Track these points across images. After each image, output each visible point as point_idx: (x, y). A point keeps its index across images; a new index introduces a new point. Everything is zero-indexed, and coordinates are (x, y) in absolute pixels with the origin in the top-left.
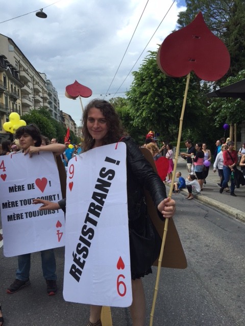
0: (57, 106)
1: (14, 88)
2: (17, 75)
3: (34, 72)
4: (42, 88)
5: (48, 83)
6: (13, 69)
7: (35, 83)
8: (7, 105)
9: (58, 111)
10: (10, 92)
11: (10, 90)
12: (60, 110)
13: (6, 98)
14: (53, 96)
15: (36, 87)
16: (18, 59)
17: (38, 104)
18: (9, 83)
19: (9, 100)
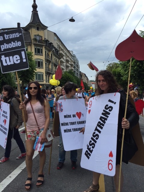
0: (78, 69)
1: (56, 60)
2: (58, 53)
3: (67, 51)
4: (71, 59)
5: (74, 56)
6: (56, 49)
7: (67, 57)
8: (52, 69)
9: (78, 71)
10: (54, 62)
11: (54, 61)
12: (80, 71)
13: (52, 65)
14: (76, 63)
15: (68, 58)
16: (59, 44)
17: (68, 68)
18: (54, 57)
19: (53, 66)
